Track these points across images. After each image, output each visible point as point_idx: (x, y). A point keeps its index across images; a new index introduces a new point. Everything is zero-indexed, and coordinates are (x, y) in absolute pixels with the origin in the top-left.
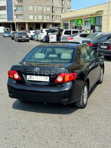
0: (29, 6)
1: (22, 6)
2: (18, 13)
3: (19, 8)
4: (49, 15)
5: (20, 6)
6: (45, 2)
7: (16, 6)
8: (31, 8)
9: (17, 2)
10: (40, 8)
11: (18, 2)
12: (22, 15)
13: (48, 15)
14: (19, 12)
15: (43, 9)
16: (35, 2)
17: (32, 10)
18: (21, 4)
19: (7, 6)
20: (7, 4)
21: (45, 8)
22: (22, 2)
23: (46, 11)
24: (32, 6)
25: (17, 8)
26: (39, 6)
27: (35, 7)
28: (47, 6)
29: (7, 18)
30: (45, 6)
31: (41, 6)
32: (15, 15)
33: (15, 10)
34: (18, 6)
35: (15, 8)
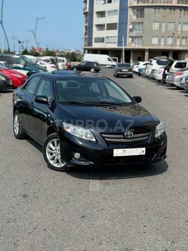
0: (154, 23)
1: (142, 23)
2: (134, 34)
3: (137, 27)
4: (186, 38)
5: (139, 23)
6: (180, 17)
7: (133, 23)
8: (156, 26)
9: (135, 17)
10: (171, 26)
11: (137, 17)
12: (141, 37)
13: (183, 38)
14: (137, 32)
15: (176, 28)
16: (164, 16)
17: (158, 29)
18: (140, 20)
19: (120, 23)
20: (120, 20)
21: (179, 26)
22: (143, 17)
23: (182, 31)
24: (159, 23)
25: (134, 27)
26: (170, 23)
27: (164, 25)
28: (184, 23)
29: (117, 42)
30: (180, 23)
31: (174, 24)
32: (130, 37)
33: (131, 30)
34: (136, 23)
35: (131, 27)
